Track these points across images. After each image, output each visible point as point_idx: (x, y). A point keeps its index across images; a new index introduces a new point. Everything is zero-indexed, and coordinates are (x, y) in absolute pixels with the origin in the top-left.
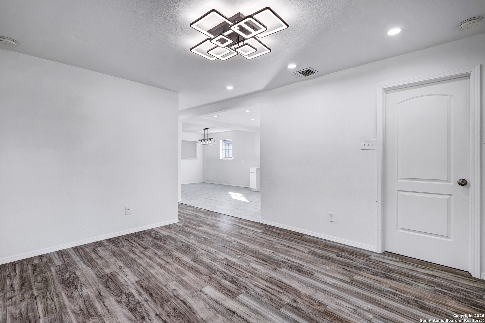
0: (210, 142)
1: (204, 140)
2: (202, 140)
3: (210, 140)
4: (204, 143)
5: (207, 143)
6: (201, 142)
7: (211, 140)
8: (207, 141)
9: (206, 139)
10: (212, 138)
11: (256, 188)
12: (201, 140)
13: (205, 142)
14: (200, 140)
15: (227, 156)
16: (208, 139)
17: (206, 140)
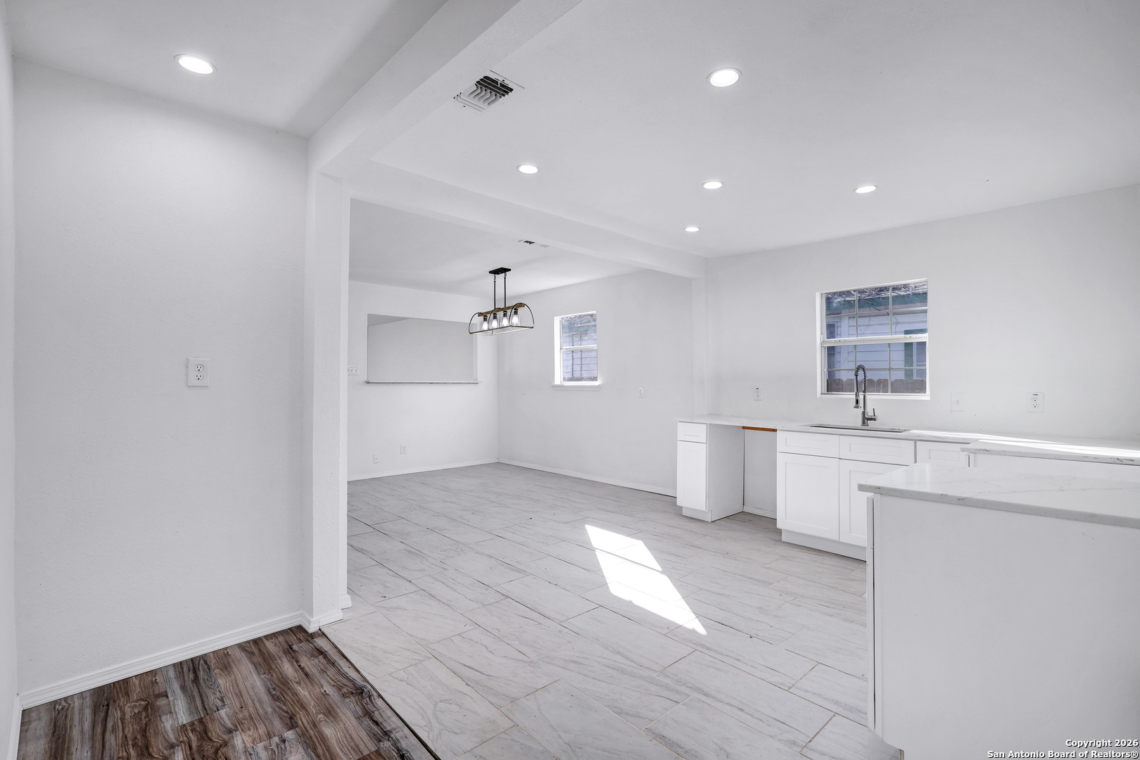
0: (515, 320)
1: (494, 313)
2: (488, 313)
3: (516, 313)
4: (495, 324)
5: (505, 322)
6: (485, 320)
7: (520, 310)
8: (505, 315)
9: (499, 309)
10: (521, 305)
11: (704, 509)
12: (484, 316)
13: (499, 322)
14: (480, 314)
15: (577, 374)
16: (509, 308)
17: (502, 313)
